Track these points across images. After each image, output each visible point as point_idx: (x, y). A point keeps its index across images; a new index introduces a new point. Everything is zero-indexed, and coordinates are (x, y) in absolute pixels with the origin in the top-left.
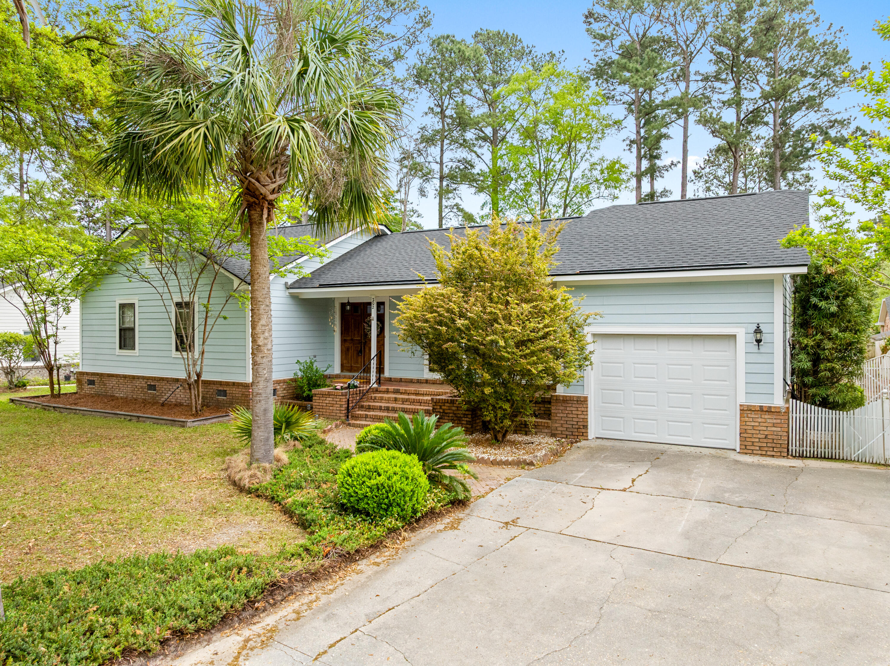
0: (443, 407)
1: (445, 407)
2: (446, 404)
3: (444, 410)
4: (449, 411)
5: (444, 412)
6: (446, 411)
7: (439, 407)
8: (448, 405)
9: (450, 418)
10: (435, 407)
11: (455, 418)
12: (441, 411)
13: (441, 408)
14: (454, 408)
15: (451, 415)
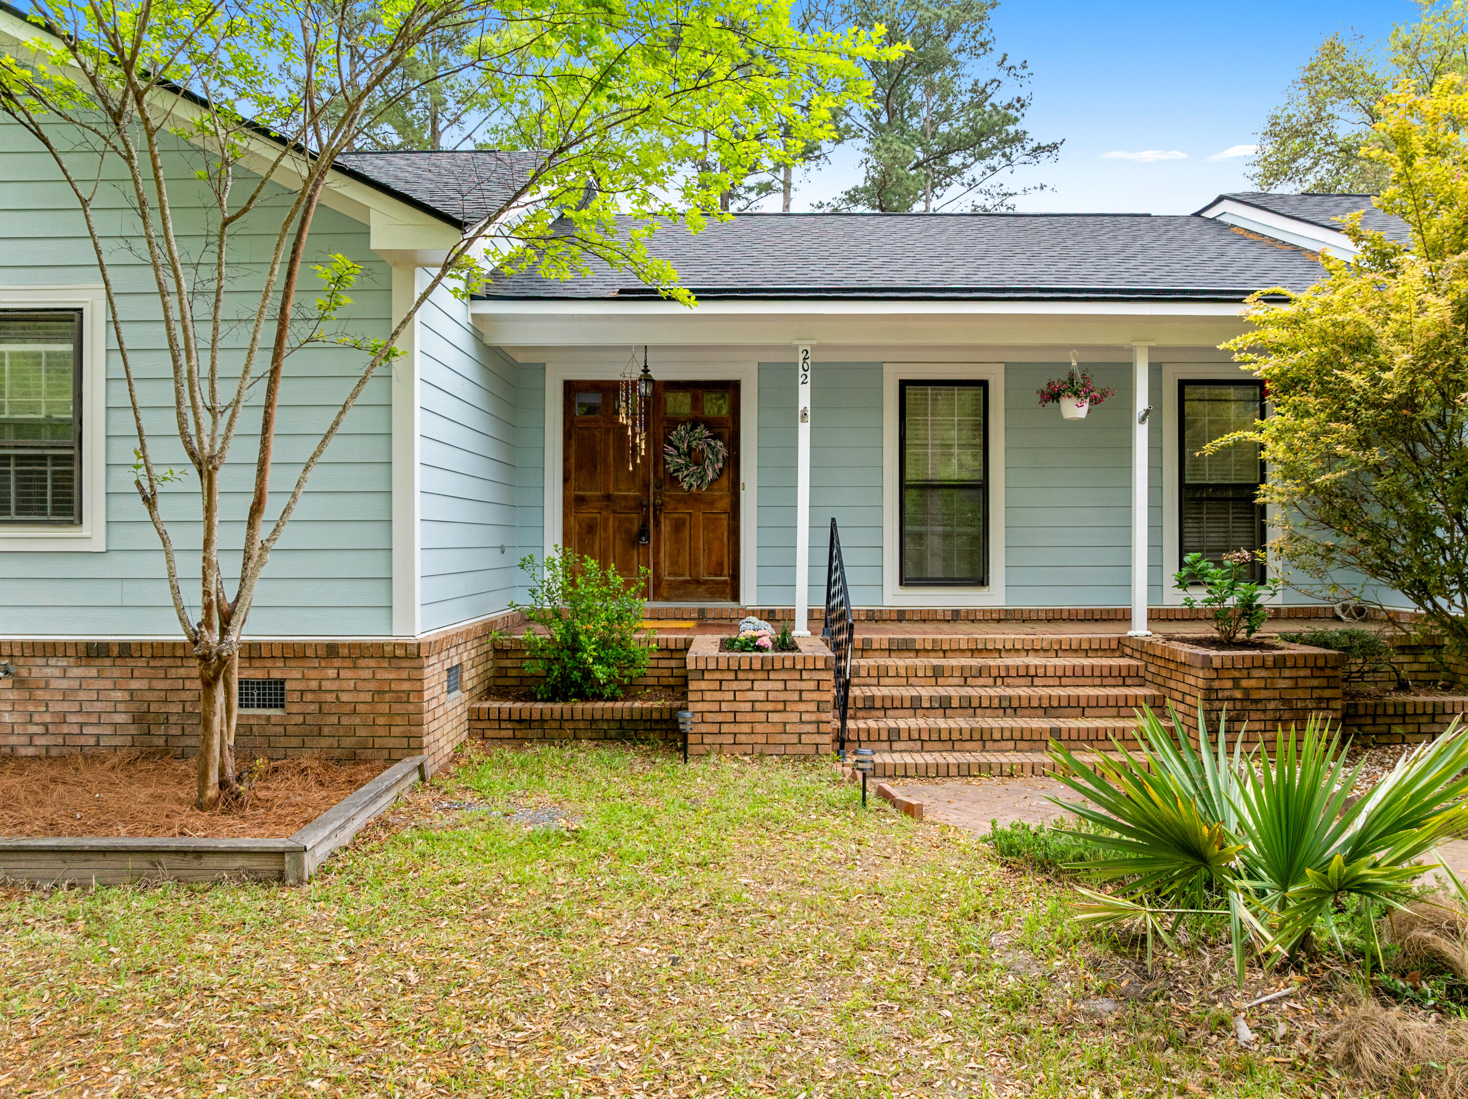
0: (1244, 683)
1: (1252, 683)
2: (1256, 673)
3: (1246, 690)
4: (1264, 694)
5: (1247, 699)
6: (1255, 695)
7: (1229, 684)
8: (1263, 673)
9: (1270, 715)
10: (1216, 684)
11: (1287, 715)
12: (1238, 694)
13: (1236, 685)
14: (1282, 684)
15: (1272, 705)
